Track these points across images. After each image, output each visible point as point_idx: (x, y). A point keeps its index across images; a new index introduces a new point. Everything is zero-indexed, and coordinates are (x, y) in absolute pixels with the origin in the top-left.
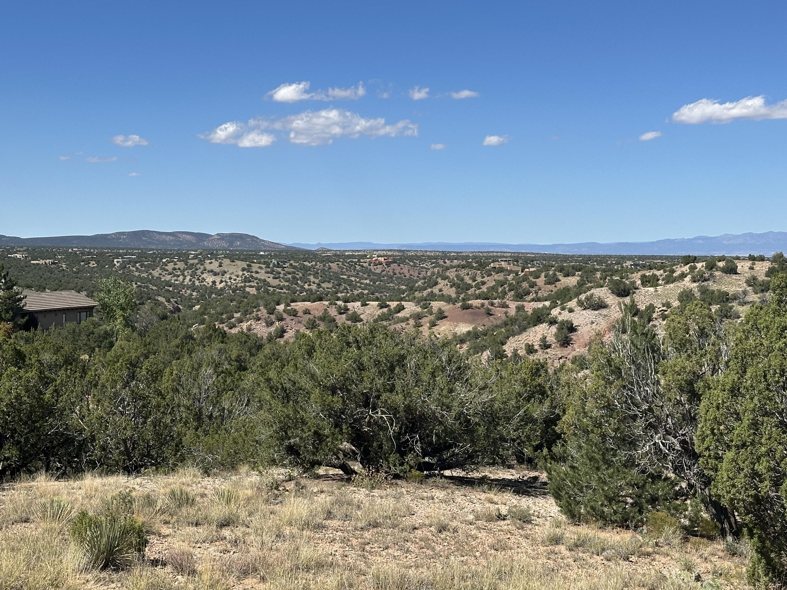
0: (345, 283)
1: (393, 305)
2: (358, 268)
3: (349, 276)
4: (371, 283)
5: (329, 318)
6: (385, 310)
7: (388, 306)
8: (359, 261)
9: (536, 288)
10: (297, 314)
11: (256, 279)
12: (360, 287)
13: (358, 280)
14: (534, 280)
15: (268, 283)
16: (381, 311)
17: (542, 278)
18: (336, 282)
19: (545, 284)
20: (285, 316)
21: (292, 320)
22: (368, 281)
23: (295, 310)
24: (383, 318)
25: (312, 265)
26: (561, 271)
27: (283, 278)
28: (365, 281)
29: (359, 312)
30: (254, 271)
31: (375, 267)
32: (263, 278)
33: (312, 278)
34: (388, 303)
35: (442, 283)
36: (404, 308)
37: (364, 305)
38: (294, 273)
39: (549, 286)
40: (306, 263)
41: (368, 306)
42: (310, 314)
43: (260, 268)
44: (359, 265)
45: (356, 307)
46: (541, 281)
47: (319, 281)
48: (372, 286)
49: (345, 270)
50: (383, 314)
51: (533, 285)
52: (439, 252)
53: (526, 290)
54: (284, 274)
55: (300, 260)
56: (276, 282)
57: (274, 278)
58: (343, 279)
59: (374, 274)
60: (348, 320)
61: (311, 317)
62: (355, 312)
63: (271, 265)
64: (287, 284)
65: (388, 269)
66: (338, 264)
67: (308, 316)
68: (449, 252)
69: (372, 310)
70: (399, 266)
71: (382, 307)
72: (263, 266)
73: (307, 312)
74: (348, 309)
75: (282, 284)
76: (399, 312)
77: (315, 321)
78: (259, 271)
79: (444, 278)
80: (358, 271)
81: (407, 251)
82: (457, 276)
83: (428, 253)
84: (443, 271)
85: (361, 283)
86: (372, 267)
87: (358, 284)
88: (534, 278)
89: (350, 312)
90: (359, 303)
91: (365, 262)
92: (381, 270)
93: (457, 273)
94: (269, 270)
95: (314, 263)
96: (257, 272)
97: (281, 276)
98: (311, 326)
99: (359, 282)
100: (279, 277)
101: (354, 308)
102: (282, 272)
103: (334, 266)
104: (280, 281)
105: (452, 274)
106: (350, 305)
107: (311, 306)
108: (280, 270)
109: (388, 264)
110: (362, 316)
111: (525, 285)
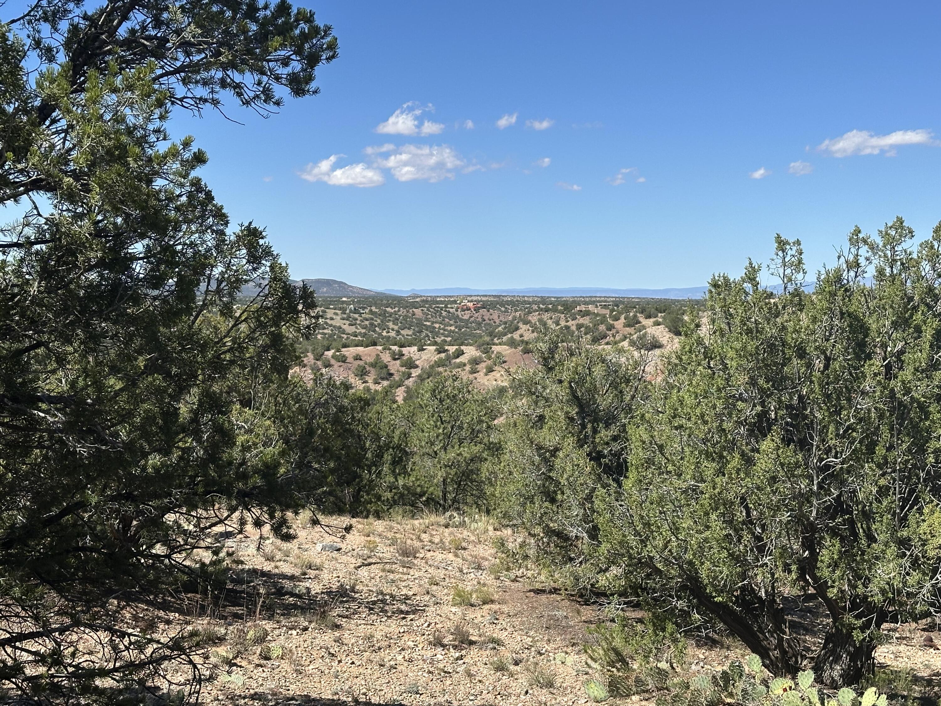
0: (427, 330)
1: (452, 349)
2: (444, 313)
3: (433, 323)
4: (457, 330)
5: (380, 364)
6: (443, 355)
7: (447, 350)
8: (446, 307)
9: (614, 331)
10: (346, 360)
11: (331, 325)
12: (442, 334)
13: (442, 327)
14: (612, 322)
15: (344, 330)
16: (439, 355)
17: (622, 320)
18: (416, 329)
19: (624, 327)
20: (333, 362)
21: (340, 366)
22: (453, 328)
23: (344, 356)
24: (440, 364)
25: (395, 311)
26: (642, 313)
27: (359, 325)
28: (449, 328)
29: (415, 358)
30: (328, 317)
31: (463, 313)
32: (338, 325)
33: (391, 325)
34: (446, 348)
35: (523, 328)
36: (463, 353)
37: (421, 349)
38: (372, 319)
39: (628, 329)
40: (389, 309)
41: (425, 351)
42: (361, 360)
43: (336, 314)
44: (446, 311)
45: (412, 352)
46: (619, 324)
47: (399, 328)
48: (456, 332)
49: (430, 316)
50: (440, 359)
51: (610, 328)
52: (538, 297)
53: (603, 333)
54: (361, 320)
55: (382, 305)
56: (352, 329)
57: (350, 325)
58: (425, 325)
59: (461, 320)
60: (402, 366)
61: (361, 363)
62: (411, 358)
63: (348, 311)
64: (363, 331)
65: (476, 315)
66: (422, 310)
67: (359, 362)
68: (548, 297)
69: (428, 356)
70: (488, 311)
71: (440, 352)
72: (339, 312)
73: (358, 358)
74: (403, 355)
75: (358, 331)
76: (458, 357)
77: (364, 367)
78: (334, 317)
79: (526, 322)
80: (444, 317)
81: (503, 296)
82: (540, 321)
83: (526, 299)
84: (525, 315)
85: (445, 330)
86: (459, 313)
87: (442, 331)
88: (613, 321)
89: (405, 358)
90: (415, 348)
91: (452, 308)
92: (469, 316)
93: (539, 317)
94: (345, 316)
95: (397, 309)
96: (332, 319)
97: (358, 322)
98: (360, 373)
99: (443, 329)
100: (355, 324)
101: (409, 353)
102: (359, 318)
103: (418, 312)
104: (356, 328)
105: (534, 318)
106: (405, 350)
107: (364, 351)
108: (356, 316)
109: (477, 310)
110: (417, 363)
111: (602, 328)
